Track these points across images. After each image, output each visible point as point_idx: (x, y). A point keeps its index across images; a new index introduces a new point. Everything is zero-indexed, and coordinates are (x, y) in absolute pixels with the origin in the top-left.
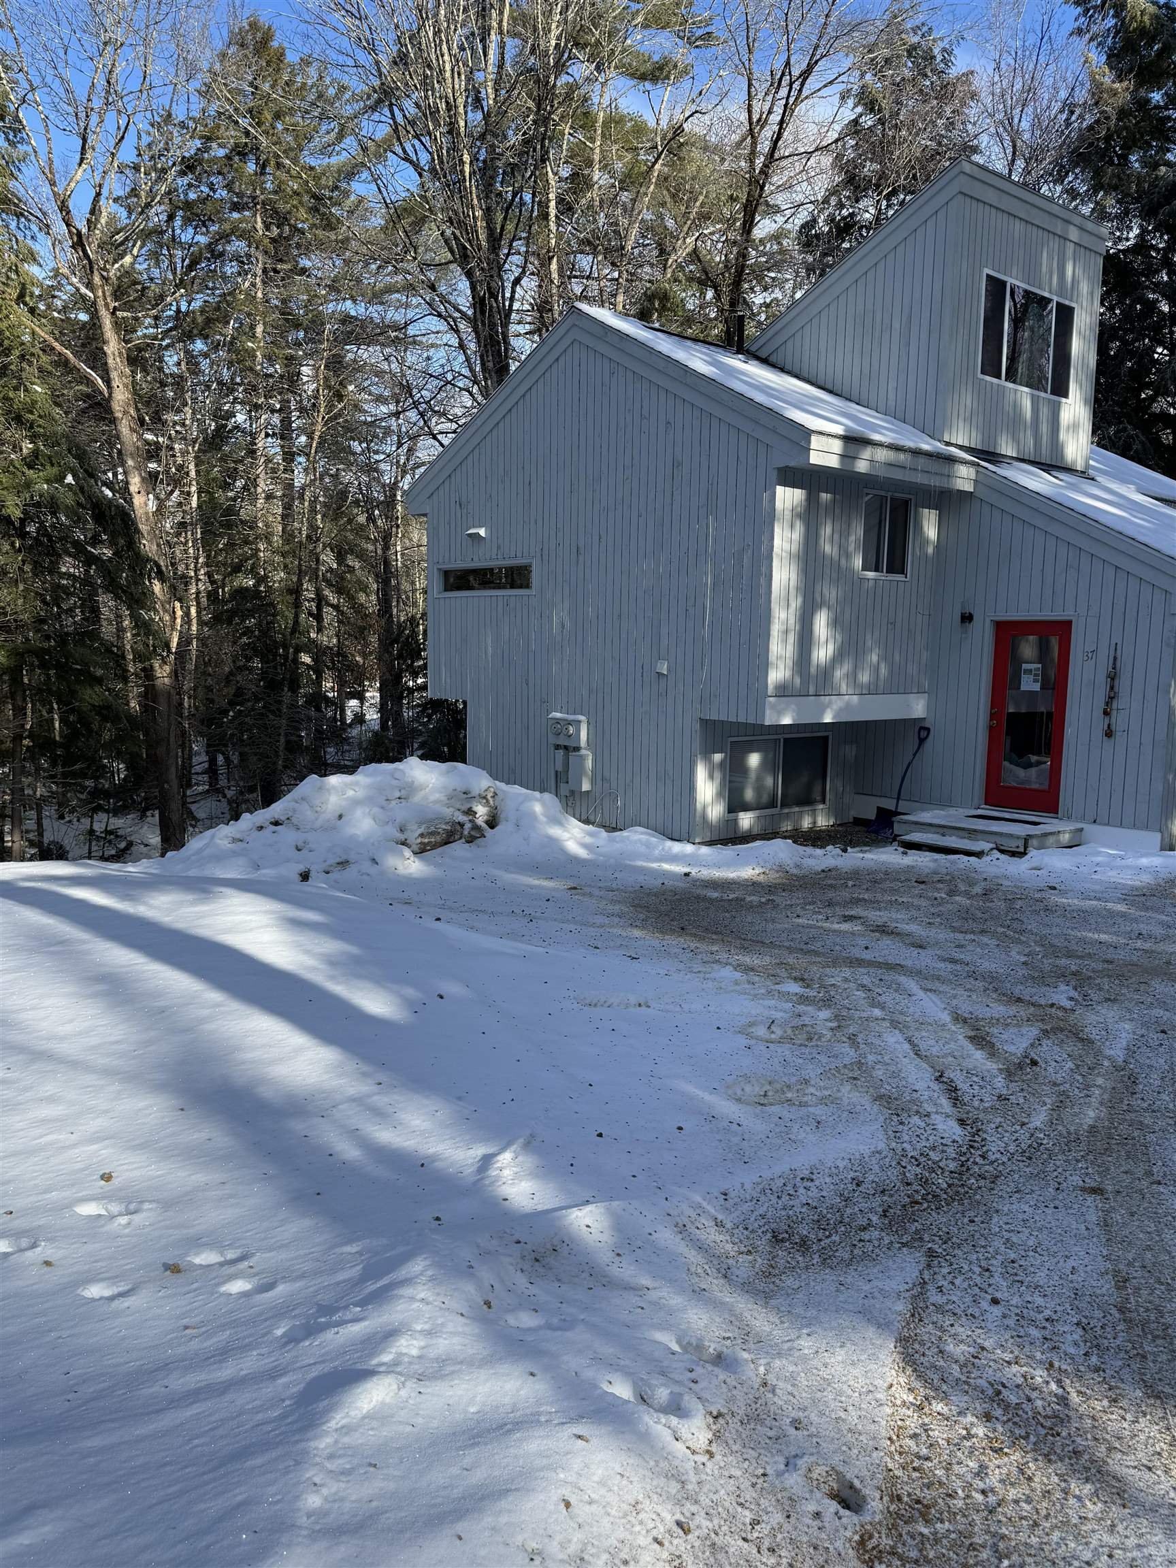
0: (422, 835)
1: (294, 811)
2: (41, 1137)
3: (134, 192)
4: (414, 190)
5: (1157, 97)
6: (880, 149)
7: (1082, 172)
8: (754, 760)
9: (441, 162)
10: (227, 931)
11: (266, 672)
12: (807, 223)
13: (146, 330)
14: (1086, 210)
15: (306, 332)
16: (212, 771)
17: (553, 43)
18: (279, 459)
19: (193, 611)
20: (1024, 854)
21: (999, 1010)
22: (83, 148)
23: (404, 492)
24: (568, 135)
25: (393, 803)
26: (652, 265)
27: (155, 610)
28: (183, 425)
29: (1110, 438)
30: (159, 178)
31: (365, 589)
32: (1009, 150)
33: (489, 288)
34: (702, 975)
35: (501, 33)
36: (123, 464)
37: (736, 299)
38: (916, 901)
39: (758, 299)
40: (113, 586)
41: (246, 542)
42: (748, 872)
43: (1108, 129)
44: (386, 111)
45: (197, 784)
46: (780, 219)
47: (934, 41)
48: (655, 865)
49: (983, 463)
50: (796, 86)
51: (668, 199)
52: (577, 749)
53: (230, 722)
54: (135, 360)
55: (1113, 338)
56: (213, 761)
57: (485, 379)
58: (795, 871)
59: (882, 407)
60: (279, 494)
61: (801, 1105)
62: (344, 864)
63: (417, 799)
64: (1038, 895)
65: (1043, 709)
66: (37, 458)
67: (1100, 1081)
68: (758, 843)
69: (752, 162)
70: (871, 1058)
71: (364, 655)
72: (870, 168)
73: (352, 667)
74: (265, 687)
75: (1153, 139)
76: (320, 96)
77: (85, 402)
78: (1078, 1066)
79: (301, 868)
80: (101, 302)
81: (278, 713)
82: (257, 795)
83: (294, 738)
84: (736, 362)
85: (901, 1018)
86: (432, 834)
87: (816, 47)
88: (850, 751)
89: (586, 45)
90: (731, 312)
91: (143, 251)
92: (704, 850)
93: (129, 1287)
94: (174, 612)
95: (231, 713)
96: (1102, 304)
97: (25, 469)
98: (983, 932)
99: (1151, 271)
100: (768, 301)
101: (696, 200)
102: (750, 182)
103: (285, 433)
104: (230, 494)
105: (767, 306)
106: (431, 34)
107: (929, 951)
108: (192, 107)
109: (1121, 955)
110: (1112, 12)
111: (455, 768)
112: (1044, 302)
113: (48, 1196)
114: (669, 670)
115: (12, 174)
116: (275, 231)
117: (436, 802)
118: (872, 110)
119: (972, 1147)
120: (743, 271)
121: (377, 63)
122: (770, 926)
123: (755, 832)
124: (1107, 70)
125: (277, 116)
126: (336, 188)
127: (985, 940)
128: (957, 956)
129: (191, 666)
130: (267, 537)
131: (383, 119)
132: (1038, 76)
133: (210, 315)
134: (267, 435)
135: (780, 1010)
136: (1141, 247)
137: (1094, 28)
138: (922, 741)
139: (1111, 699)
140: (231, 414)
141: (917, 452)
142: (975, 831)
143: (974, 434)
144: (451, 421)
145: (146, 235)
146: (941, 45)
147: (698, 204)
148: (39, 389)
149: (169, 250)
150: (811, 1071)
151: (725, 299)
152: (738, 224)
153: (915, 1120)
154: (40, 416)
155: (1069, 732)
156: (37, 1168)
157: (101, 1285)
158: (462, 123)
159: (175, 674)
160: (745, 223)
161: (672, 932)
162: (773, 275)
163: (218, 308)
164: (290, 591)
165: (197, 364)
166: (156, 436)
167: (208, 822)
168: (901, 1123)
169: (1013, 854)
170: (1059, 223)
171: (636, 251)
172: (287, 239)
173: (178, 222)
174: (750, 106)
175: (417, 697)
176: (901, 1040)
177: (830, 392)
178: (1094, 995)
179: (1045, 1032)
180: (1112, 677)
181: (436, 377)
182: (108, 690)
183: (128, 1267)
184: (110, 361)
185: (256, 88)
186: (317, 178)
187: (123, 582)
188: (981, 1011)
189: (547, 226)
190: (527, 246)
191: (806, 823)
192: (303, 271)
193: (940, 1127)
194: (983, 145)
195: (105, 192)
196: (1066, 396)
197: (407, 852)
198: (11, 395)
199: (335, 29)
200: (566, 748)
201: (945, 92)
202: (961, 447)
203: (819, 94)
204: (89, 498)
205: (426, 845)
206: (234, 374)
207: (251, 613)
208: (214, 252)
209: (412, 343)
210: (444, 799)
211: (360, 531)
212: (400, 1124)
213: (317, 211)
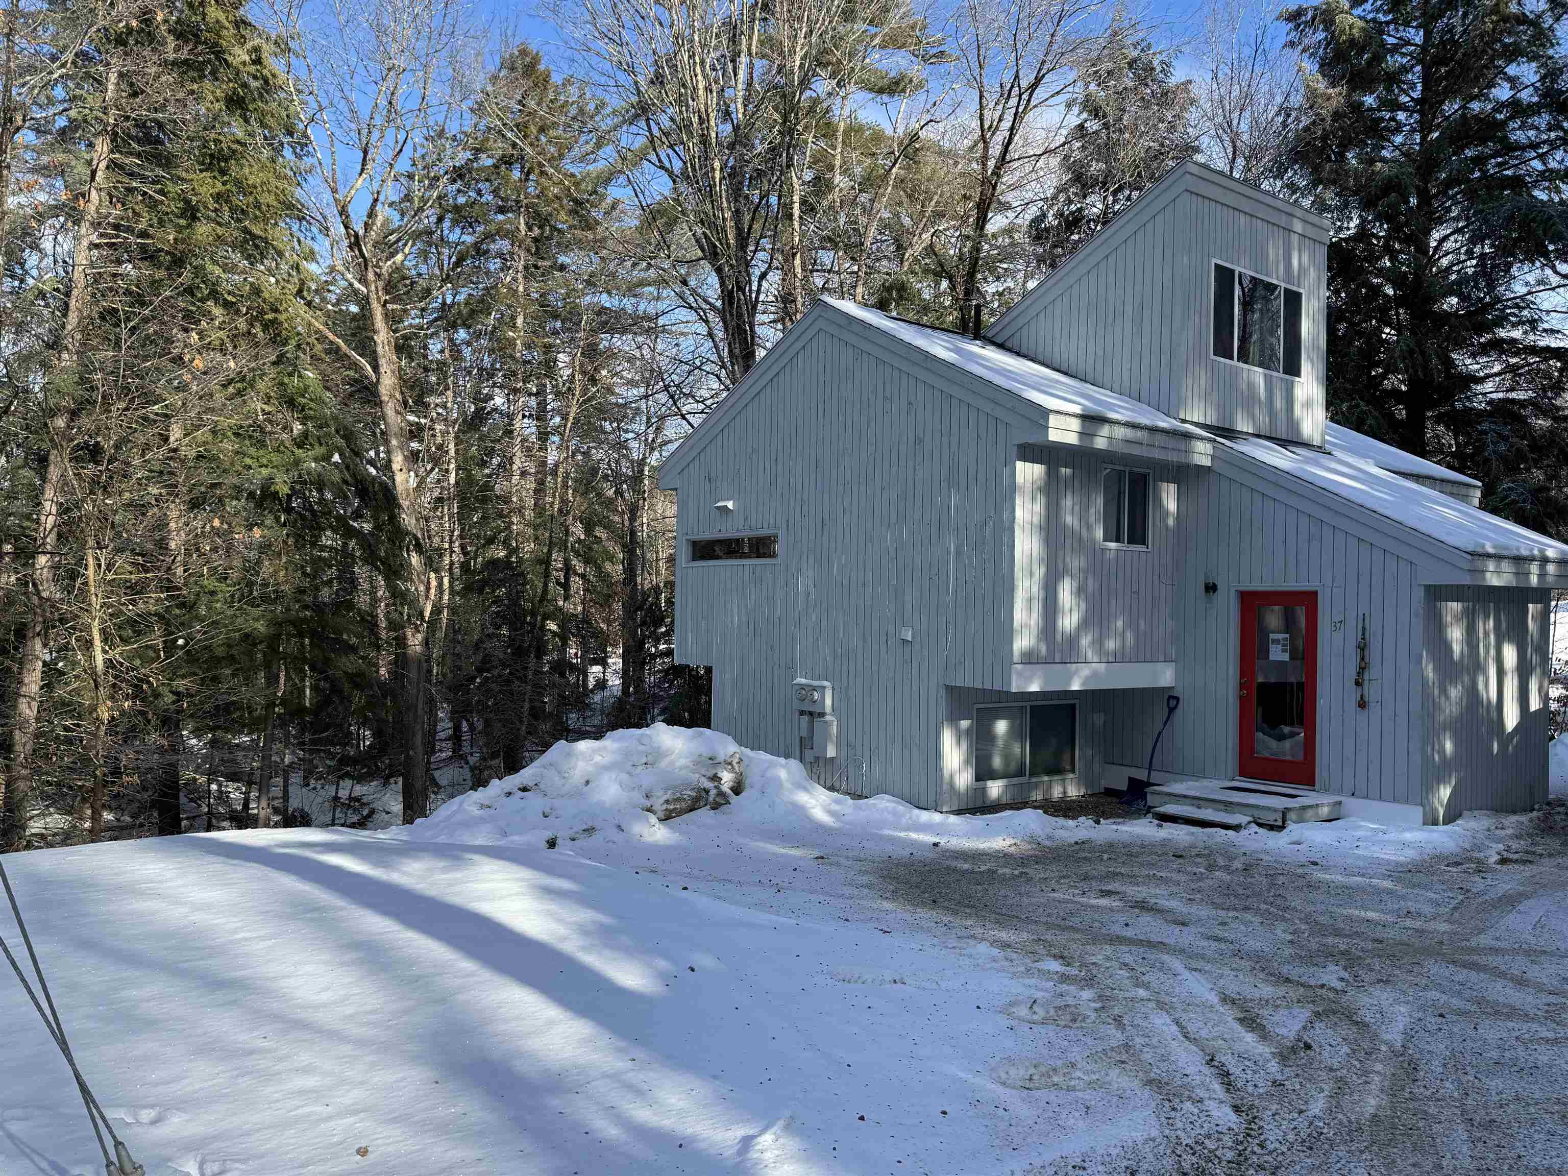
0: (667, 802)
1: (542, 777)
2: (298, 1108)
3: (408, 198)
4: (667, 193)
5: (1369, 100)
6: (1106, 151)
7: (1301, 168)
8: (1001, 727)
9: (694, 170)
10: (479, 899)
11: (514, 640)
12: (1037, 218)
13: (412, 320)
14: (1307, 203)
15: (563, 323)
16: (456, 737)
17: (798, 63)
18: (533, 438)
19: (446, 581)
20: (1282, 828)
21: (1267, 990)
22: (364, 159)
23: (652, 468)
24: (812, 144)
25: (640, 768)
26: (889, 259)
27: (412, 580)
28: (445, 408)
29: (1343, 413)
30: (430, 185)
31: (611, 558)
32: (1230, 150)
33: (737, 283)
34: (958, 951)
35: (750, 55)
36: (387, 442)
37: (971, 290)
38: (1174, 876)
39: (991, 288)
40: (371, 558)
41: (501, 515)
42: (999, 843)
43: (1324, 130)
44: (643, 124)
45: (440, 750)
46: (1011, 214)
47: (1154, 54)
48: (902, 834)
49: (1219, 439)
50: (1025, 96)
51: (905, 200)
52: (822, 715)
53: (478, 688)
54: (402, 348)
55: (1339, 320)
56: (457, 729)
57: (733, 365)
58: (1047, 843)
59: (1117, 387)
60: (533, 471)
61: (1069, 1089)
62: (589, 831)
63: (663, 764)
64: (1300, 871)
65: (1292, 679)
66: (306, 438)
67: (1378, 1067)
68: (1008, 813)
69: (984, 164)
70: (1139, 1041)
71: (609, 622)
72: (1096, 168)
73: (597, 634)
74: (513, 654)
75: (1369, 138)
76: (581, 111)
77: (352, 386)
78: (1354, 1051)
79: (549, 835)
80: (373, 296)
81: (523, 680)
82: (498, 762)
83: (537, 704)
84: (975, 348)
85: (1167, 999)
86: (678, 800)
87: (1043, 62)
88: (1099, 719)
89: (829, 63)
90: (965, 300)
91: (413, 250)
92: (953, 818)
94: (429, 582)
95: (478, 680)
96: (1328, 289)
97: (296, 450)
98: (1246, 909)
99: (1373, 258)
100: (1000, 289)
101: (931, 199)
102: (983, 182)
103: (540, 415)
104: (487, 471)
105: (1001, 294)
106: (686, 58)
107: (1192, 929)
108: (465, 123)
109: (1390, 934)
110: (1321, 27)
111: (701, 733)
112: (1272, 288)
114: (913, 637)
115: (299, 184)
116: (536, 231)
117: (682, 768)
118: (1096, 116)
119: (1248, 1135)
120: (976, 262)
121: (636, 83)
122: (1026, 900)
123: (1004, 801)
124: (1320, 78)
125: (542, 130)
126: (595, 192)
127: (1248, 916)
128: (1220, 934)
129: (440, 634)
130: (520, 511)
131: (641, 132)
132: (1254, 83)
133: (474, 306)
134: (524, 416)
135: (1043, 990)
136: (1363, 234)
137: (1306, 41)
138: (1172, 710)
139: (1362, 669)
140: (490, 397)
141: (1154, 430)
142: (1231, 803)
143: (1209, 412)
144: (698, 402)
145: (416, 236)
146: (1160, 57)
147: (933, 203)
148: (311, 375)
149: (436, 248)
150: (1076, 1054)
151: (960, 290)
152: (971, 220)
153: (1188, 1105)
154: (311, 400)
155: (1321, 703)
156: (292, 1141)
158: (713, 135)
159: (426, 643)
160: (978, 219)
161: (924, 904)
162: (1005, 266)
163: (482, 301)
164: (540, 562)
165: (459, 352)
166: (419, 417)
167: (450, 790)
168: (1174, 1109)
169: (1271, 828)
170: (1284, 217)
171: (874, 247)
172: (548, 239)
173: (446, 224)
174: (981, 115)
175: (659, 664)
176: (1169, 1021)
177: (1066, 374)
178: (1367, 977)
179: (1317, 1014)
180: (1362, 647)
181: (686, 363)
182: (362, 658)
184: (379, 349)
185: (524, 106)
186: (577, 184)
187: (383, 554)
188: (1250, 992)
189: (791, 225)
190: (774, 244)
191: (1057, 793)
192: (562, 268)
193: (1214, 1113)
194: (1204, 146)
195: (382, 198)
196: (1298, 374)
197: (653, 819)
198: (286, 380)
199: (598, 54)
200: (811, 714)
201: (1165, 98)
202: (1197, 424)
203: (1046, 103)
204: (354, 475)
205: (671, 811)
206: (495, 360)
207: (502, 583)
208: (479, 250)
209: (663, 332)
210: (691, 765)
211: (609, 503)
212: (656, 1103)
213: (577, 213)
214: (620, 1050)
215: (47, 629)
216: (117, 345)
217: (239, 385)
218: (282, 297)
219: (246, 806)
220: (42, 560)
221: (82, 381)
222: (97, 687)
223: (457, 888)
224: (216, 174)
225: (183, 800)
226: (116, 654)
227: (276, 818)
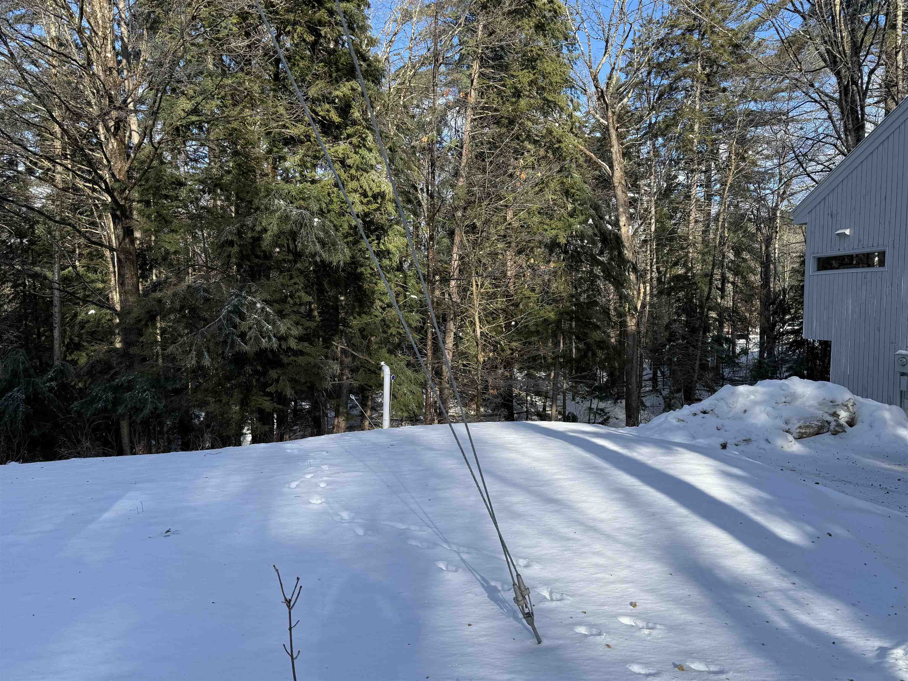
0: (800, 427)
1: (716, 406)
2: (595, 574)
3: (630, 64)
4: (799, 28)
11: (689, 323)
13: (632, 136)
15: (724, 124)
16: (654, 379)
18: (703, 199)
19: (648, 288)
22: (607, 46)
23: (782, 212)
25: (781, 405)
27: (630, 289)
28: (649, 186)
30: (643, 53)
33: (852, 79)
36: (617, 209)
40: (608, 276)
41: (682, 248)
45: (645, 386)
53: (668, 351)
54: (626, 154)
56: (655, 374)
57: (847, 136)
60: (702, 219)
62: (747, 441)
63: (798, 402)
66: (575, 212)
74: (689, 331)
77: (597, 179)
79: (722, 441)
80: (611, 125)
81: (696, 347)
82: (681, 395)
83: (704, 362)
86: (807, 427)
91: (633, 94)
93: (655, 671)
94: (639, 290)
95: (668, 347)
97: (570, 219)
103: (708, 185)
104: (673, 222)
108: (665, 11)
111: (825, 385)
113: (604, 608)
115: (572, 67)
116: (709, 70)
117: (810, 406)
126: (747, 37)
129: (645, 320)
130: (694, 244)
133: (668, 123)
134: (697, 186)
140: (676, 177)
144: (819, 164)
145: (635, 86)
148: (577, 176)
149: (647, 91)
154: (578, 190)
156: (595, 591)
157: (640, 666)
159: (638, 324)
163: (673, 119)
164: (706, 275)
165: (659, 151)
166: (634, 194)
172: (716, 73)
173: (652, 76)
175: (786, 339)
182: (603, 332)
183: (652, 659)
184: (614, 156)
186: (736, 35)
187: (614, 274)
189: (896, 32)
190: (881, 48)
192: (724, 90)
195: (616, 67)
197: (790, 437)
198: (565, 180)
204: (600, 231)
205: (803, 433)
206: (680, 154)
207: (682, 289)
208: (672, 88)
209: (792, 121)
210: (816, 405)
211: (752, 237)
212: (813, 613)
213: (735, 53)
214: (784, 576)
215: (455, 316)
216: (484, 171)
217: (541, 186)
218: (563, 134)
219: (544, 409)
220: (453, 283)
221: (469, 192)
222: (477, 345)
223: (672, 466)
224: (530, 70)
225: (515, 404)
226: (485, 330)
227: (560, 417)
